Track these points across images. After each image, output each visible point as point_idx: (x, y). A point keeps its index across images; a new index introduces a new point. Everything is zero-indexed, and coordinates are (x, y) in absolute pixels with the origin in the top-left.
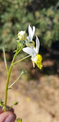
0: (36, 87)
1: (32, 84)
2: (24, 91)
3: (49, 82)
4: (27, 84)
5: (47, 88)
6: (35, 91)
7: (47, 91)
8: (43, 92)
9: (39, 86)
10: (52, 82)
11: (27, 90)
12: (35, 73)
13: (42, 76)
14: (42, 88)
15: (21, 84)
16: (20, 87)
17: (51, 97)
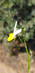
0: (16, 60)
1: (13, 59)
2: (8, 63)
3: (23, 57)
4: (10, 58)
5: (22, 61)
6: (15, 63)
7: (22, 63)
8: (20, 64)
9: (18, 60)
10: (25, 57)
11: (10, 62)
12: (15, 51)
13: (19, 53)
14: (19, 61)
15: (6, 58)
16: (5, 60)
17: (25, 67)
